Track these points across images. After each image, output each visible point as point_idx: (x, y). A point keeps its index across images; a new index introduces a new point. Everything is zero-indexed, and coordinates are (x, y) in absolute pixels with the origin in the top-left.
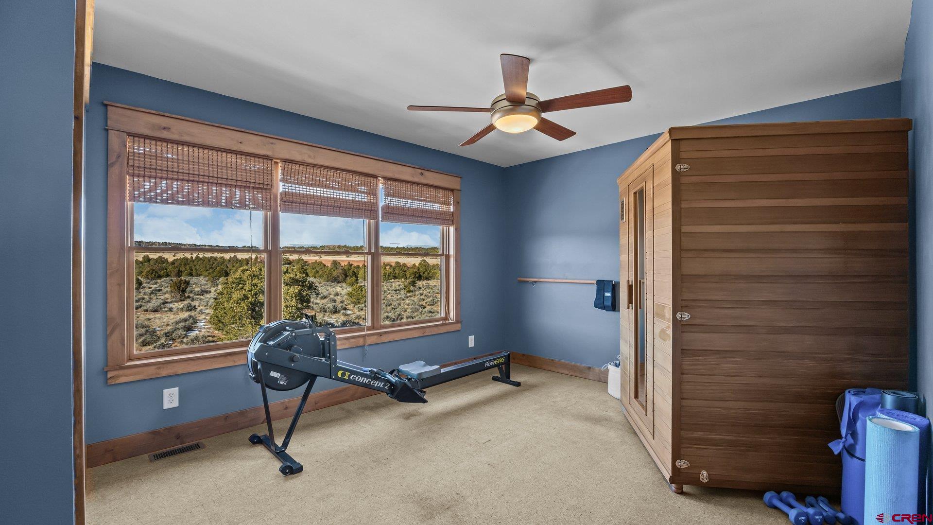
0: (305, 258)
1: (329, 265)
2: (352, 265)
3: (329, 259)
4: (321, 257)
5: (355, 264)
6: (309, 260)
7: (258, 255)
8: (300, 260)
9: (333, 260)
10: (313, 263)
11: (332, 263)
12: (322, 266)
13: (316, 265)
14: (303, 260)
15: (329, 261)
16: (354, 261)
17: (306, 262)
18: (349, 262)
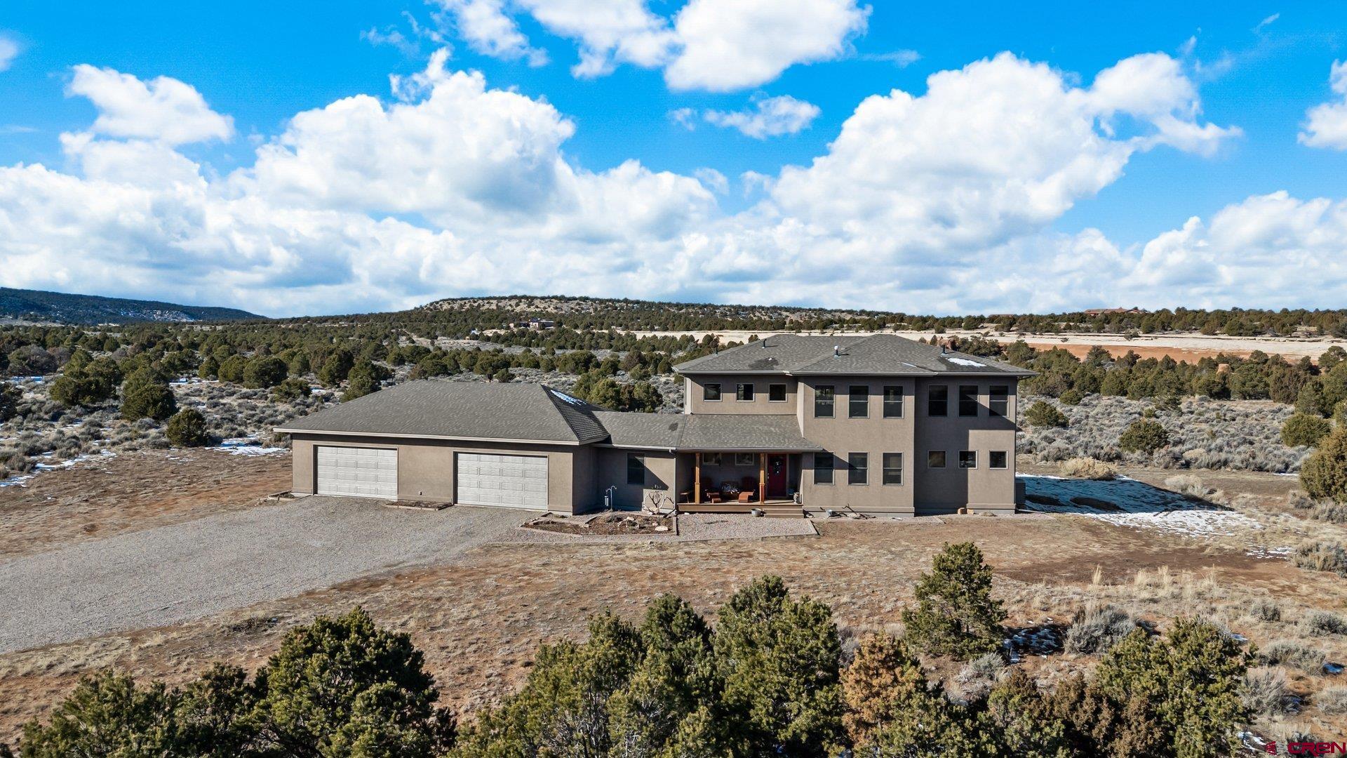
0: (1030, 340)
1: (1083, 359)
2: (1138, 357)
3: (1085, 343)
4: (1066, 340)
5: (1145, 357)
6: (1040, 345)
7: (937, 335)
8: (1020, 345)
9: (1094, 347)
10: (1047, 353)
11: (1090, 354)
12: (1066, 358)
13: (1054, 358)
14: (1026, 344)
15: (1085, 347)
16: (1145, 349)
17: (1033, 349)
18: (1131, 352)
